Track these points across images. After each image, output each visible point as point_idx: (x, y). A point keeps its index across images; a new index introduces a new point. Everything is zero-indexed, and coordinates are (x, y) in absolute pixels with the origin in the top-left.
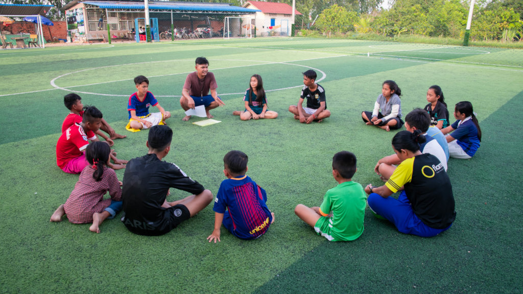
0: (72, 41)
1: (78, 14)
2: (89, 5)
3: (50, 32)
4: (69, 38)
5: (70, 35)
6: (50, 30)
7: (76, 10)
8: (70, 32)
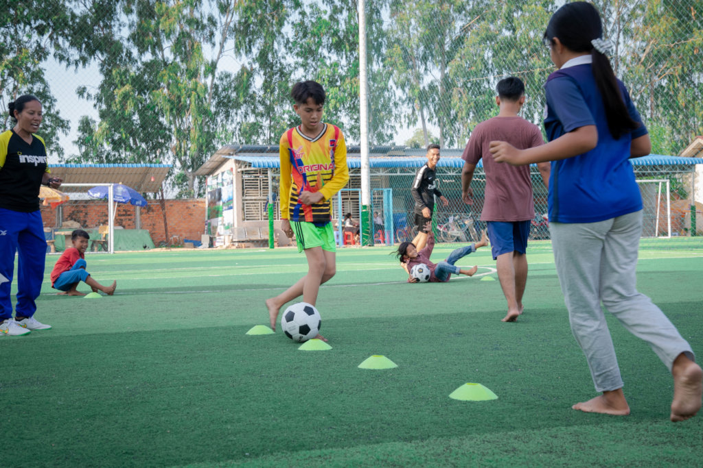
0: (211, 245)
1: (225, 183)
2: (244, 162)
3: (166, 225)
4: (205, 239)
5: (209, 231)
6: (165, 220)
7: (223, 173)
8: (210, 224)
